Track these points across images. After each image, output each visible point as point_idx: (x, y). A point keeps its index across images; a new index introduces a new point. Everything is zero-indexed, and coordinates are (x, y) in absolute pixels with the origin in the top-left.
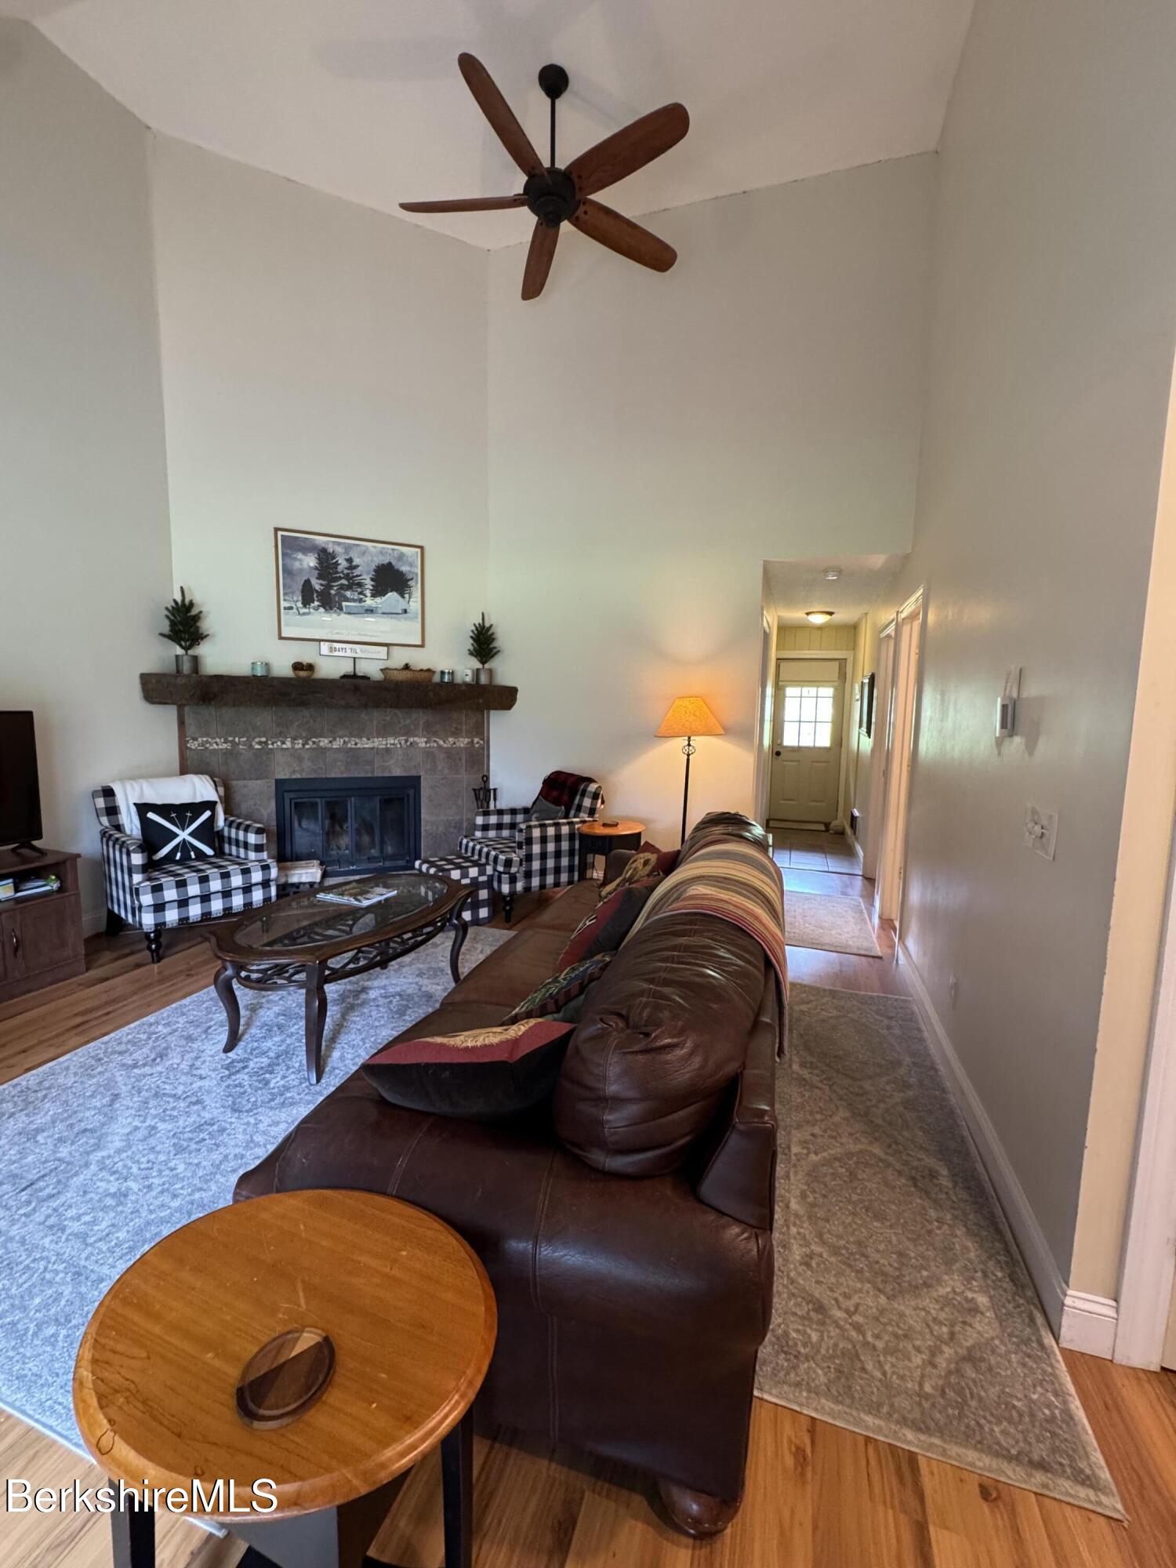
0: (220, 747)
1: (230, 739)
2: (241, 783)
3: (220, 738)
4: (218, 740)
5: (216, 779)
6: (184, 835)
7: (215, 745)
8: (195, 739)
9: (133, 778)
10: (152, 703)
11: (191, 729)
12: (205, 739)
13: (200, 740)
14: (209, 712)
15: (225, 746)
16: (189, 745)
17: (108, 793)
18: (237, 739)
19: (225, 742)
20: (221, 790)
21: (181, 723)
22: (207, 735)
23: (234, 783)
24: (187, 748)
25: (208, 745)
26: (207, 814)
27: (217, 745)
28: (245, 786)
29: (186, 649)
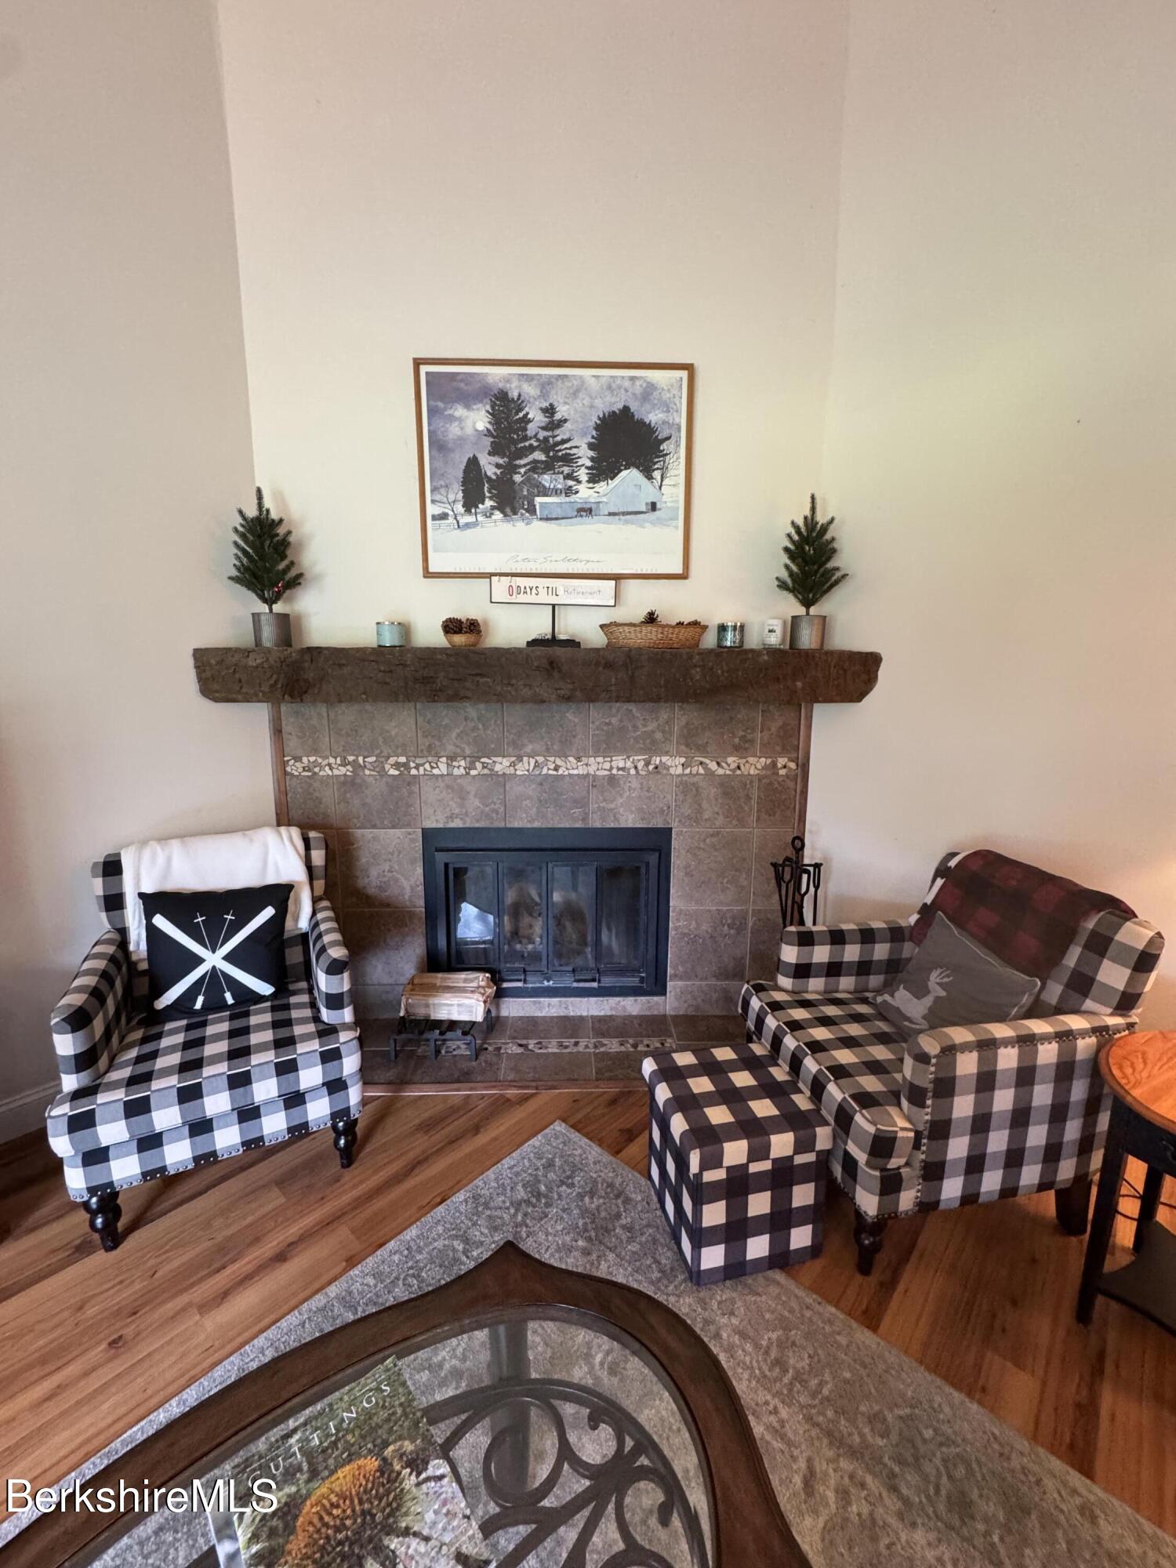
0: (336, 772)
1: (351, 758)
2: (368, 833)
3: (336, 758)
4: (332, 760)
5: (312, 834)
6: (214, 959)
7: (327, 768)
8: (298, 759)
9: (163, 839)
10: (216, 700)
11: (292, 743)
12: (312, 759)
13: (305, 760)
14: (316, 713)
15: (343, 770)
16: (288, 769)
17: (112, 868)
18: (361, 759)
19: (344, 764)
20: (318, 857)
21: (277, 731)
22: (315, 751)
23: (359, 832)
24: (286, 773)
25: (317, 770)
26: (268, 912)
27: (331, 769)
28: (375, 838)
29: (270, 602)
